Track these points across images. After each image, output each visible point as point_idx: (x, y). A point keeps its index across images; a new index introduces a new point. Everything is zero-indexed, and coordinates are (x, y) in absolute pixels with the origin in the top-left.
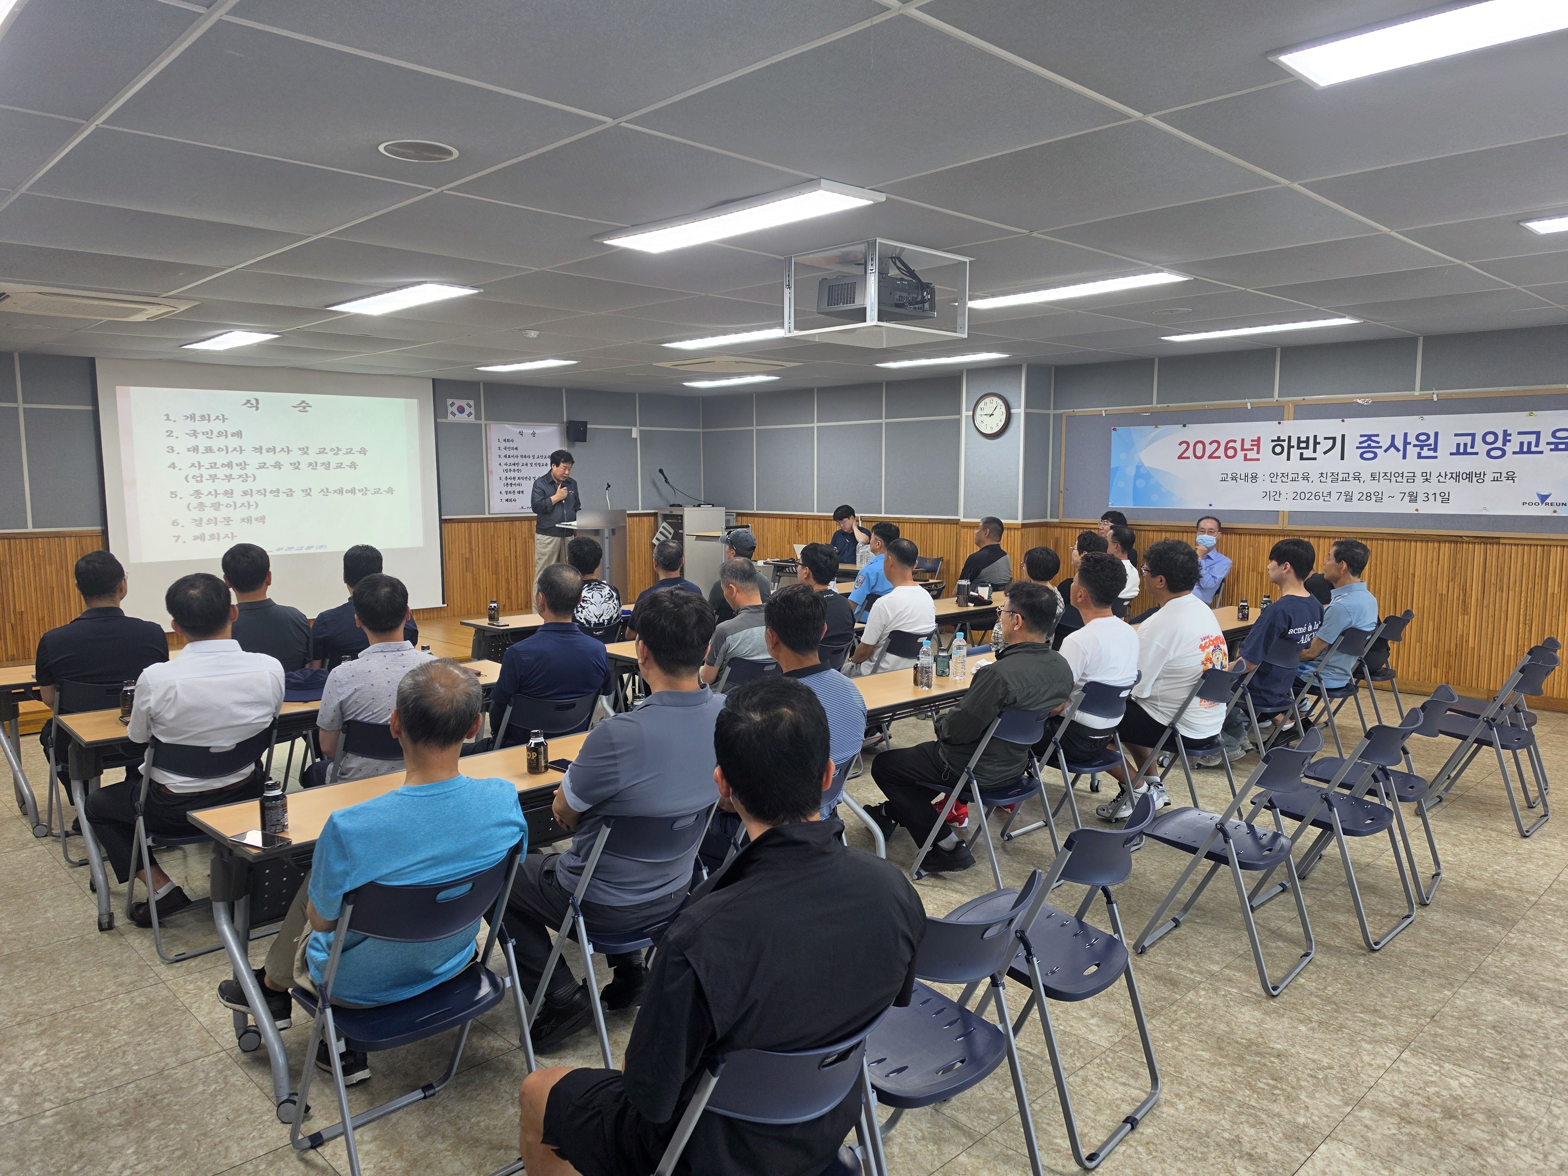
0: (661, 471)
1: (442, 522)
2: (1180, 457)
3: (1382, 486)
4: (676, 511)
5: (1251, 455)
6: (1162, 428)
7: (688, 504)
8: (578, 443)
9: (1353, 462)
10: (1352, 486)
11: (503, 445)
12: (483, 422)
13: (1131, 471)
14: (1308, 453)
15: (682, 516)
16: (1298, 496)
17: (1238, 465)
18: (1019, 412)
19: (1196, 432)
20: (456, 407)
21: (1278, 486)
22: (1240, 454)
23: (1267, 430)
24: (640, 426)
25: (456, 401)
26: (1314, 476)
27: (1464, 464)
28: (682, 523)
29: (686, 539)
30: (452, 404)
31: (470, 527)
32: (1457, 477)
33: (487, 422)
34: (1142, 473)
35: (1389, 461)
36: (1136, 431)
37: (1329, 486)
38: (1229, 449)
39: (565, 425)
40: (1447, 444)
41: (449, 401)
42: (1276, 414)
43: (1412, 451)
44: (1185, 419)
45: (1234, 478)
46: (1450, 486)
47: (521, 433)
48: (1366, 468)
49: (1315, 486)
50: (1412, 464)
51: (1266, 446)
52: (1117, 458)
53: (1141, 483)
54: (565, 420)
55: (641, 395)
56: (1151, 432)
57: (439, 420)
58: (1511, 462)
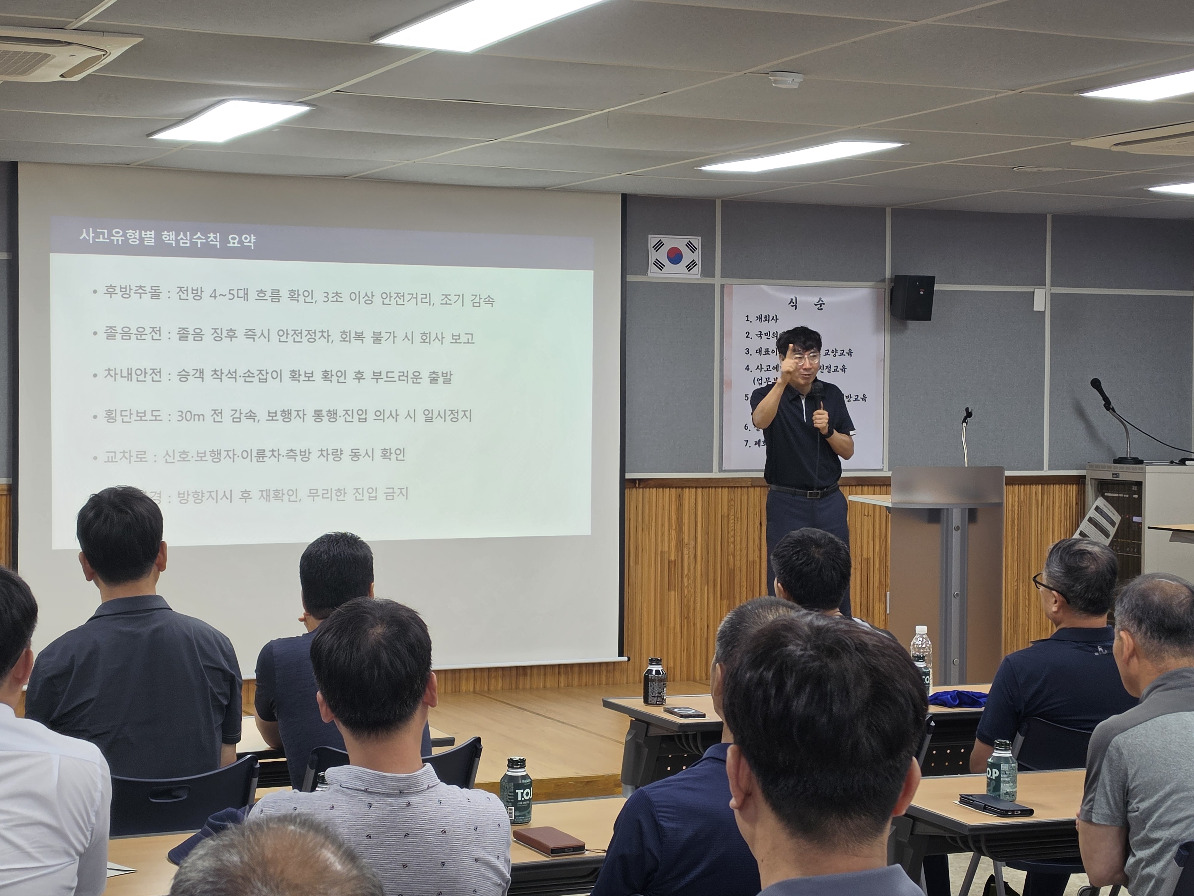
0: (1096, 384)
1: (626, 484)
4: (1127, 473)
7: (1158, 459)
8: (913, 324)
11: (757, 327)
12: (717, 281)
15: (1139, 484)
20: (664, 250)
24: (1053, 285)
25: (665, 239)
28: (1140, 500)
29: (1148, 537)
30: (659, 246)
31: (680, 497)
33: (726, 281)
39: (887, 286)
41: (653, 240)
47: (794, 304)
54: (888, 274)
55: (1058, 219)
57: (630, 278)
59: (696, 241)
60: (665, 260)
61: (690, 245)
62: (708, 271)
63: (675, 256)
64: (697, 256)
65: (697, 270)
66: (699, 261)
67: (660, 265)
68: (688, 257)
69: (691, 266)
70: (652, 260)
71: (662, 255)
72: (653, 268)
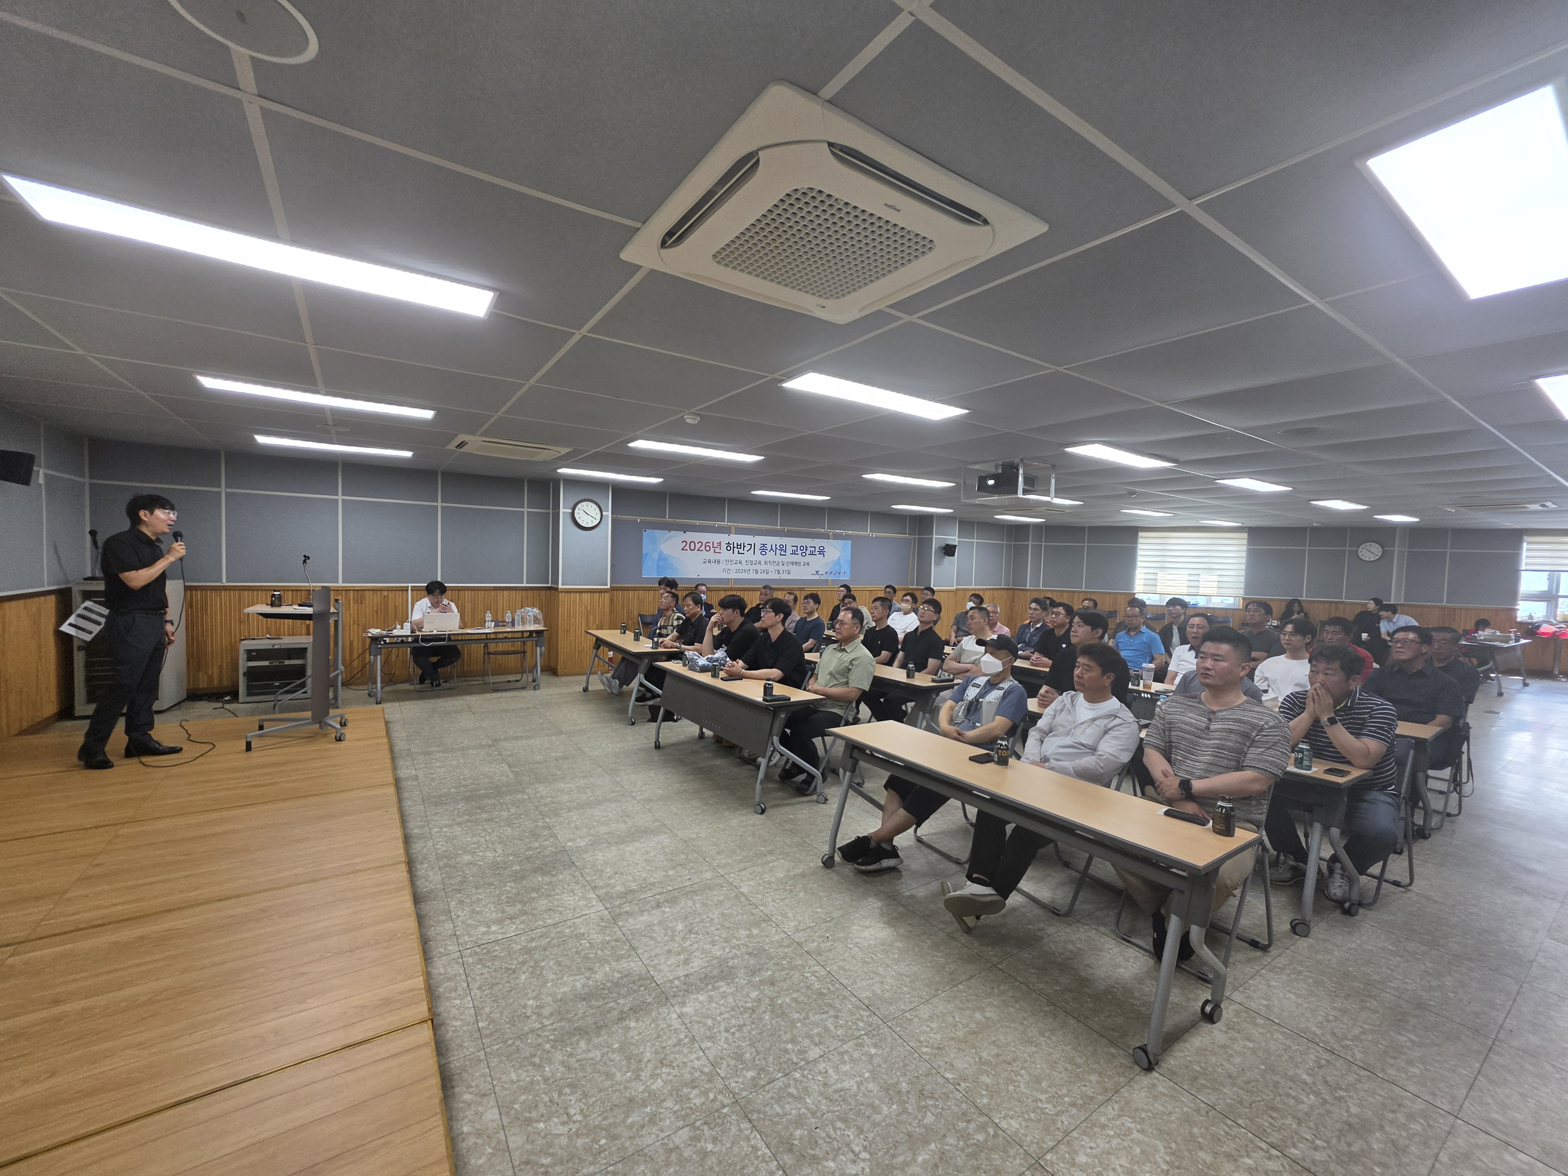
0: (92, 533)
2: (683, 549)
3: (769, 567)
5: (717, 550)
6: (673, 532)
9: (758, 556)
10: (758, 567)
13: (656, 556)
14: (741, 551)
16: (737, 571)
17: (711, 555)
18: (608, 514)
19: (691, 536)
21: (729, 566)
22: (712, 549)
23: (724, 538)
26: (744, 562)
27: (795, 558)
32: (793, 563)
34: (662, 558)
35: (770, 556)
36: (658, 533)
37: (749, 567)
38: (707, 546)
40: (789, 550)
42: (727, 531)
43: (778, 552)
44: (685, 529)
45: (709, 562)
46: (790, 567)
48: (763, 559)
49: (744, 566)
50: (779, 558)
51: (724, 546)
52: (647, 547)
53: (662, 563)
56: (666, 534)
58: (808, 558)
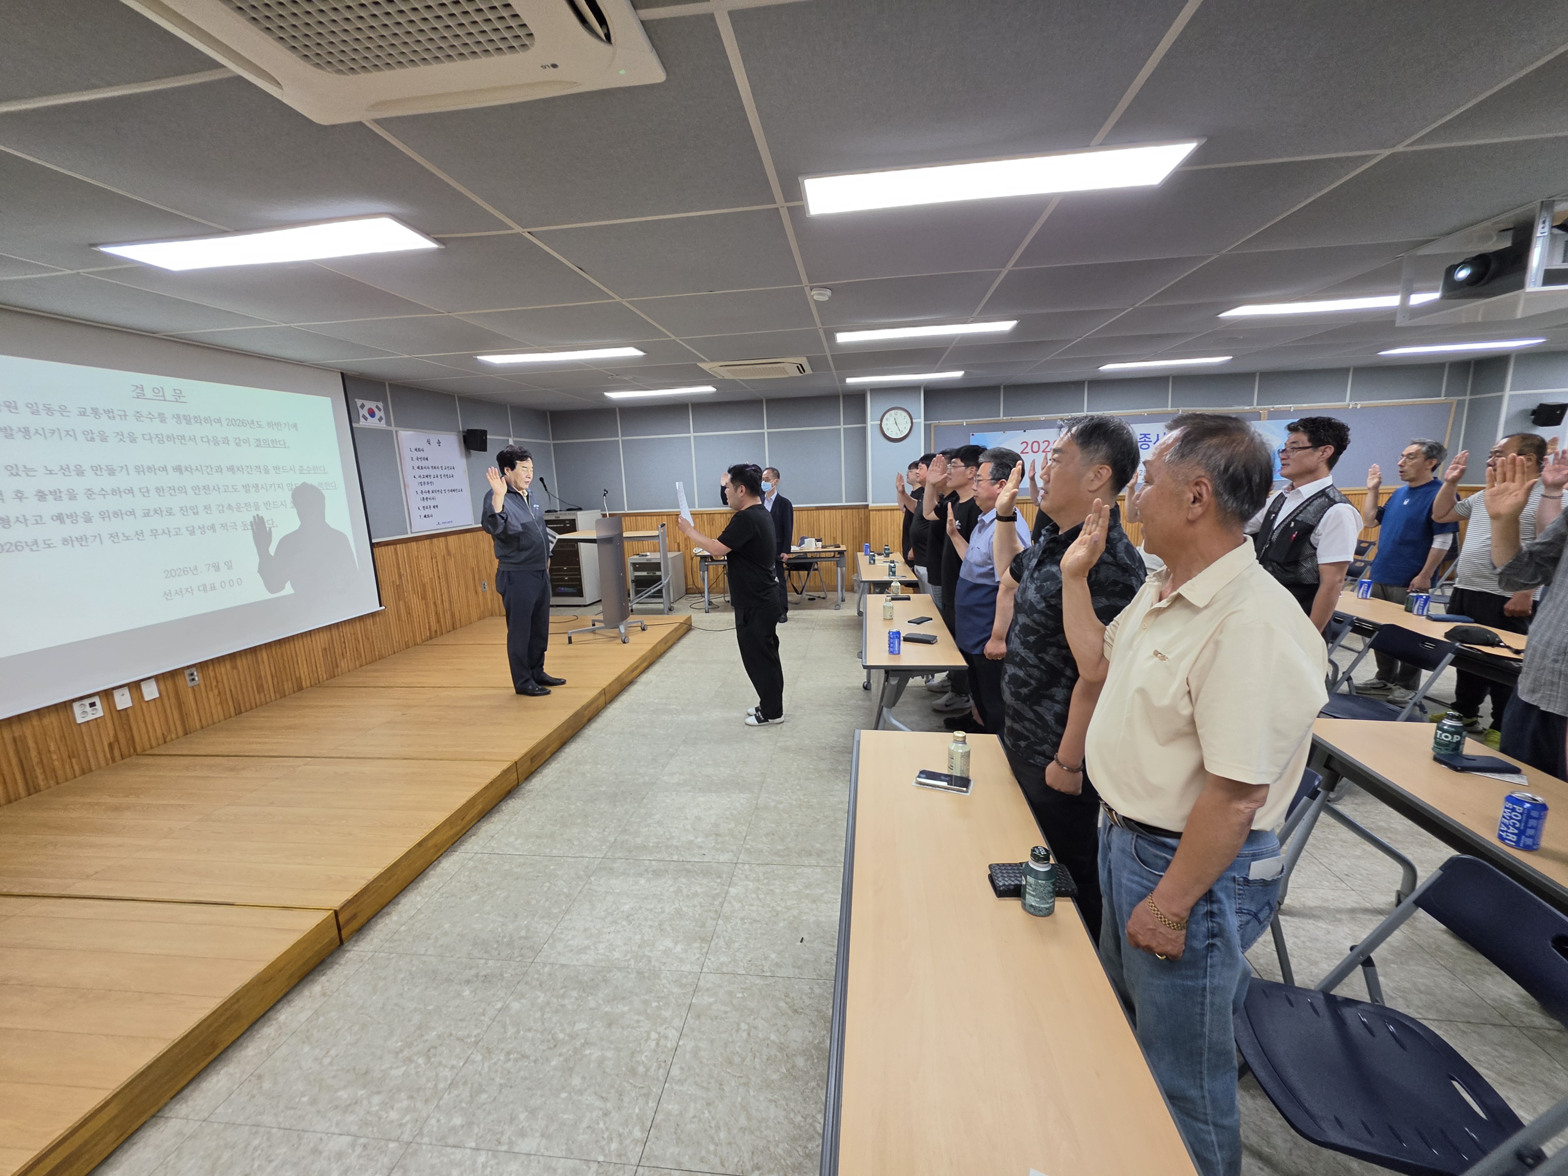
1: (373, 546)
11: (415, 454)
12: (393, 428)
18: (920, 421)
20: (366, 409)
24: (514, 436)
25: (365, 402)
30: (363, 406)
33: (397, 429)
39: (461, 434)
41: (360, 402)
44: (1025, 426)
47: (428, 442)
54: (461, 428)
57: (353, 424)
59: (380, 405)
60: (367, 416)
61: (377, 407)
62: (388, 423)
63: (372, 414)
64: (382, 414)
65: (383, 421)
66: (383, 417)
67: (366, 419)
68: (378, 414)
69: (380, 419)
70: (361, 415)
71: (364, 412)
72: (362, 419)
